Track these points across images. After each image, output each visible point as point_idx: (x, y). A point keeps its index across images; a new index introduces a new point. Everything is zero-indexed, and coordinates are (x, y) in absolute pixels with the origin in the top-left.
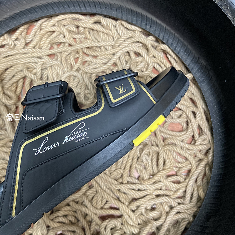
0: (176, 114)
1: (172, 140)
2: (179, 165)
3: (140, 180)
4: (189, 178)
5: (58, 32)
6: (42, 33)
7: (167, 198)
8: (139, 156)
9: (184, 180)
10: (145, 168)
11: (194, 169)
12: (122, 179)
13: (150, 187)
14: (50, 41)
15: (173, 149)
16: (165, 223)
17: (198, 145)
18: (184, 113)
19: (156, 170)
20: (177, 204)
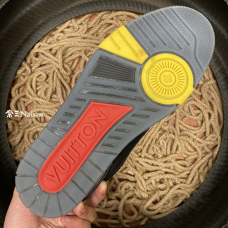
0: (194, 112)
1: (188, 132)
2: (189, 153)
3: (155, 158)
4: (194, 164)
5: (114, 25)
6: (102, 24)
7: (174, 176)
8: (157, 139)
9: (189, 165)
10: (161, 149)
11: (200, 158)
12: (141, 154)
13: (162, 164)
14: (107, 32)
15: (186, 139)
16: (168, 194)
17: (207, 140)
18: (202, 113)
19: (168, 153)
20: (180, 182)
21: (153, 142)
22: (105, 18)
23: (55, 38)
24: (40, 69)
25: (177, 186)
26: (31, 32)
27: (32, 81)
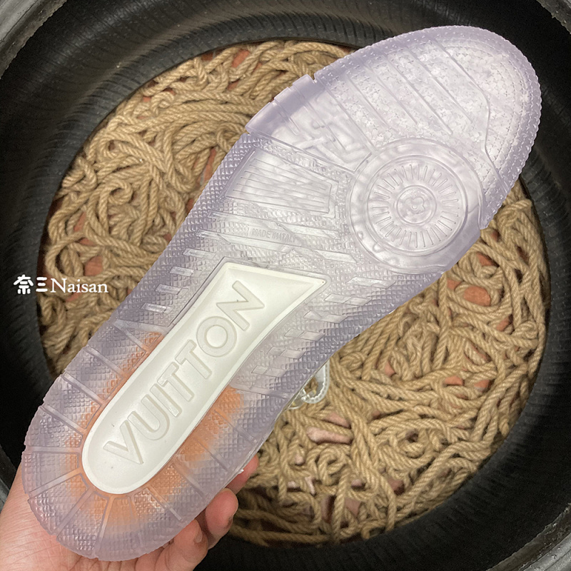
21: (391, 345)
22: (270, 57)
23: (155, 104)
24: (119, 176)
25: (451, 450)
26: (98, 87)
27: (97, 204)
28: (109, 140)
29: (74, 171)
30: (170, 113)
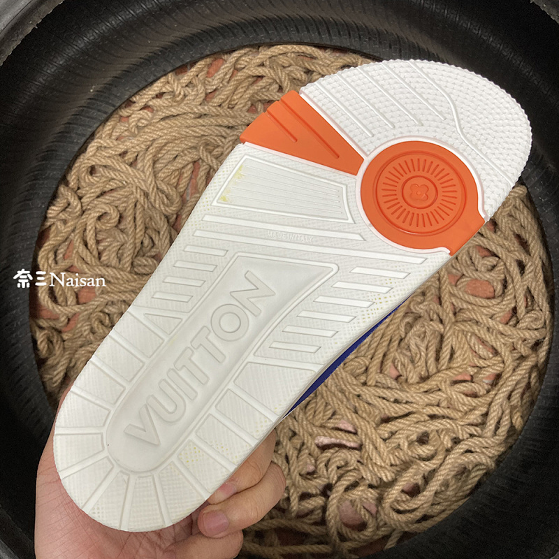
0: (484, 264)
1: (473, 314)
2: (480, 362)
3: (401, 384)
4: (497, 389)
5: (269, 78)
6: (239, 78)
7: (451, 423)
8: (403, 336)
9: (485, 392)
10: (412, 361)
11: (509, 372)
12: (367, 377)
13: (418, 399)
14: (253, 96)
15: (471, 330)
16: (442, 468)
17: (522, 328)
18: (502, 264)
19: (432, 369)
20: (469, 436)
21: (393, 347)
22: (246, 64)
23: (133, 124)
24: (104, 200)
25: (464, 446)
26: (73, 113)
27: (85, 230)
28: (90, 165)
29: (58, 200)
30: (149, 131)
